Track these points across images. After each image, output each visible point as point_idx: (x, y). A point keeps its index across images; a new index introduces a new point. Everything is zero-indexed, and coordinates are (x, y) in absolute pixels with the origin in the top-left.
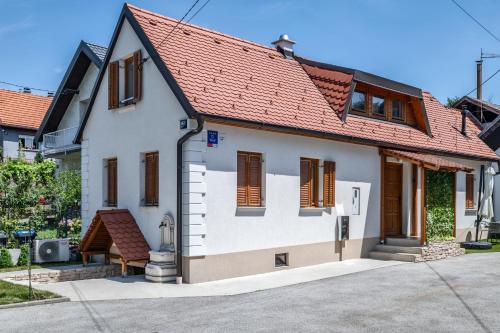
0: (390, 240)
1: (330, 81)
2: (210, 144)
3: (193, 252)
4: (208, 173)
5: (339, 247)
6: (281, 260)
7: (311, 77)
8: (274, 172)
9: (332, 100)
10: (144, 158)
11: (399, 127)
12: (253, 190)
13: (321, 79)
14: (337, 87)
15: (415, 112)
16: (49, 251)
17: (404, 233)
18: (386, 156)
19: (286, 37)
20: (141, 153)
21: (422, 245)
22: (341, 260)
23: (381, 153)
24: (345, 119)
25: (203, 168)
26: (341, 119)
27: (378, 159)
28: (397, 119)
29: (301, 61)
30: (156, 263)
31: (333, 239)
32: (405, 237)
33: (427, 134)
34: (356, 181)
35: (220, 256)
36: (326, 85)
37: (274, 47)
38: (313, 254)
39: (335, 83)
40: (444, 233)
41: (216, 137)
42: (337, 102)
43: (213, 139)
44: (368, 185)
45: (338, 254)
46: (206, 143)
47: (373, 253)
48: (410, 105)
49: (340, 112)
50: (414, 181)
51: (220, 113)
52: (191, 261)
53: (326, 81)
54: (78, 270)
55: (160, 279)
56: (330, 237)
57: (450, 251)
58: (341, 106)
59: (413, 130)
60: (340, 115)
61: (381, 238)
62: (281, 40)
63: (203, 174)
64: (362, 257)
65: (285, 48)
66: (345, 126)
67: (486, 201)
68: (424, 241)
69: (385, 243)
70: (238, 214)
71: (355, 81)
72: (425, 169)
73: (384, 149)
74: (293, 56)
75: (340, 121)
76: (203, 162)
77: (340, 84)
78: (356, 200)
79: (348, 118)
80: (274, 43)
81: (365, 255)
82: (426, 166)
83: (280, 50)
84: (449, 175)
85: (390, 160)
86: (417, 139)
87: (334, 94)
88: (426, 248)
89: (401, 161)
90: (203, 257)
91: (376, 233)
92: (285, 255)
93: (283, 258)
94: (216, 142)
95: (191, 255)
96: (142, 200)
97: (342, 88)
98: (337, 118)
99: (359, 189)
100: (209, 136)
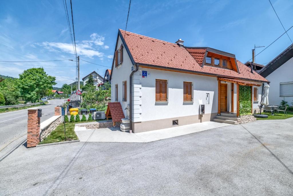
0: (222, 114)
1: (197, 53)
2: (143, 76)
3: (135, 120)
4: (142, 88)
5: (200, 117)
6: (175, 123)
7: (190, 53)
8: (173, 88)
9: (197, 60)
10: (124, 83)
11: (226, 70)
12: (163, 95)
13: (193, 53)
14: (200, 55)
15: (232, 64)
16: (98, 116)
17: (228, 110)
18: (220, 80)
19: (180, 40)
20: (123, 82)
21: (237, 117)
22: (201, 122)
23: (218, 79)
24: (203, 67)
25: (140, 86)
26: (201, 66)
27: (217, 82)
28: (225, 67)
29: (186, 48)
30: (123, 124)
31: (198, 114)
32: (228, 112)
33: (237, 72)
34: (208, 91)
35: (148, 122)
36: (195, 55)
37: (176, 44)
38: (189, 120)
39: (199, 53)
40: (247, 112)
41: (146, 73)
42: (200, 60)
43: (145, 74)
44: (213, 92)
45: (200, 120)
46: (141, 76)
47: (215, 119)
48: (230, 61)
49: (201, 64)
50: (232, 90)
51: (147, 63)
52: (135, 124)
53: (195, 53)
54: (104, 123)
55: (125, 130)
56: (197, 113)
57: (250, 119)
58: (201, 61)
59: (231, 71)
60: (201, 65)
61: (218, 113)
62: (179, 41)
63: (140, 88)
64: (211, 121)
65: (180, 44)
66: (203, 69)
67: (265, 98)
68: (238, 115)
69: (220, 115)
70: (156, 104)
71: (207, 51)
72: (239, 85)
73: (220, 78)
74: (183, 46)
75: (201, 67)
76: (140, 84)
77: (201, 53)
78: (208, 98)
79: (204, 66)
80: (176, 43)
81: (212, 120)
82: (239, 84)
83: (178, 45)
84: (249, 87)
85: (222, 82)
86: (234, 74)
87: (198, 57)
88: (239, 118)
89: (227, 83)
90: (141, 122)
91: (216, 111)
92: (177, 120)
93: (176, 122)
94: (146, 76)
95: (134, 122)
96: (123, 99)
97: (202, 55)
98: (200, 66)
99: (209, 94)
100: (143, 73)
